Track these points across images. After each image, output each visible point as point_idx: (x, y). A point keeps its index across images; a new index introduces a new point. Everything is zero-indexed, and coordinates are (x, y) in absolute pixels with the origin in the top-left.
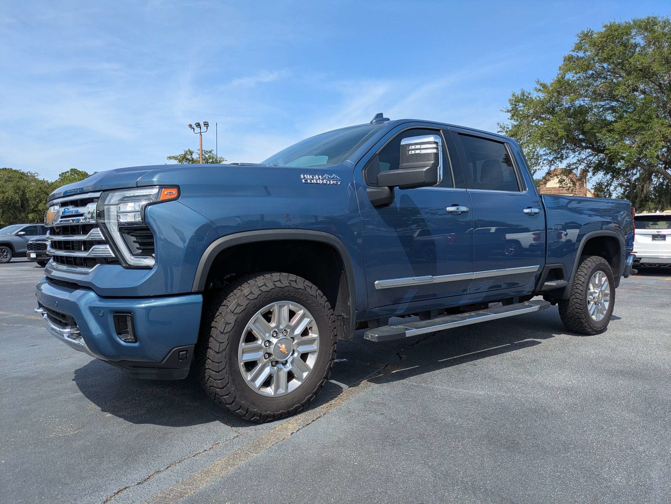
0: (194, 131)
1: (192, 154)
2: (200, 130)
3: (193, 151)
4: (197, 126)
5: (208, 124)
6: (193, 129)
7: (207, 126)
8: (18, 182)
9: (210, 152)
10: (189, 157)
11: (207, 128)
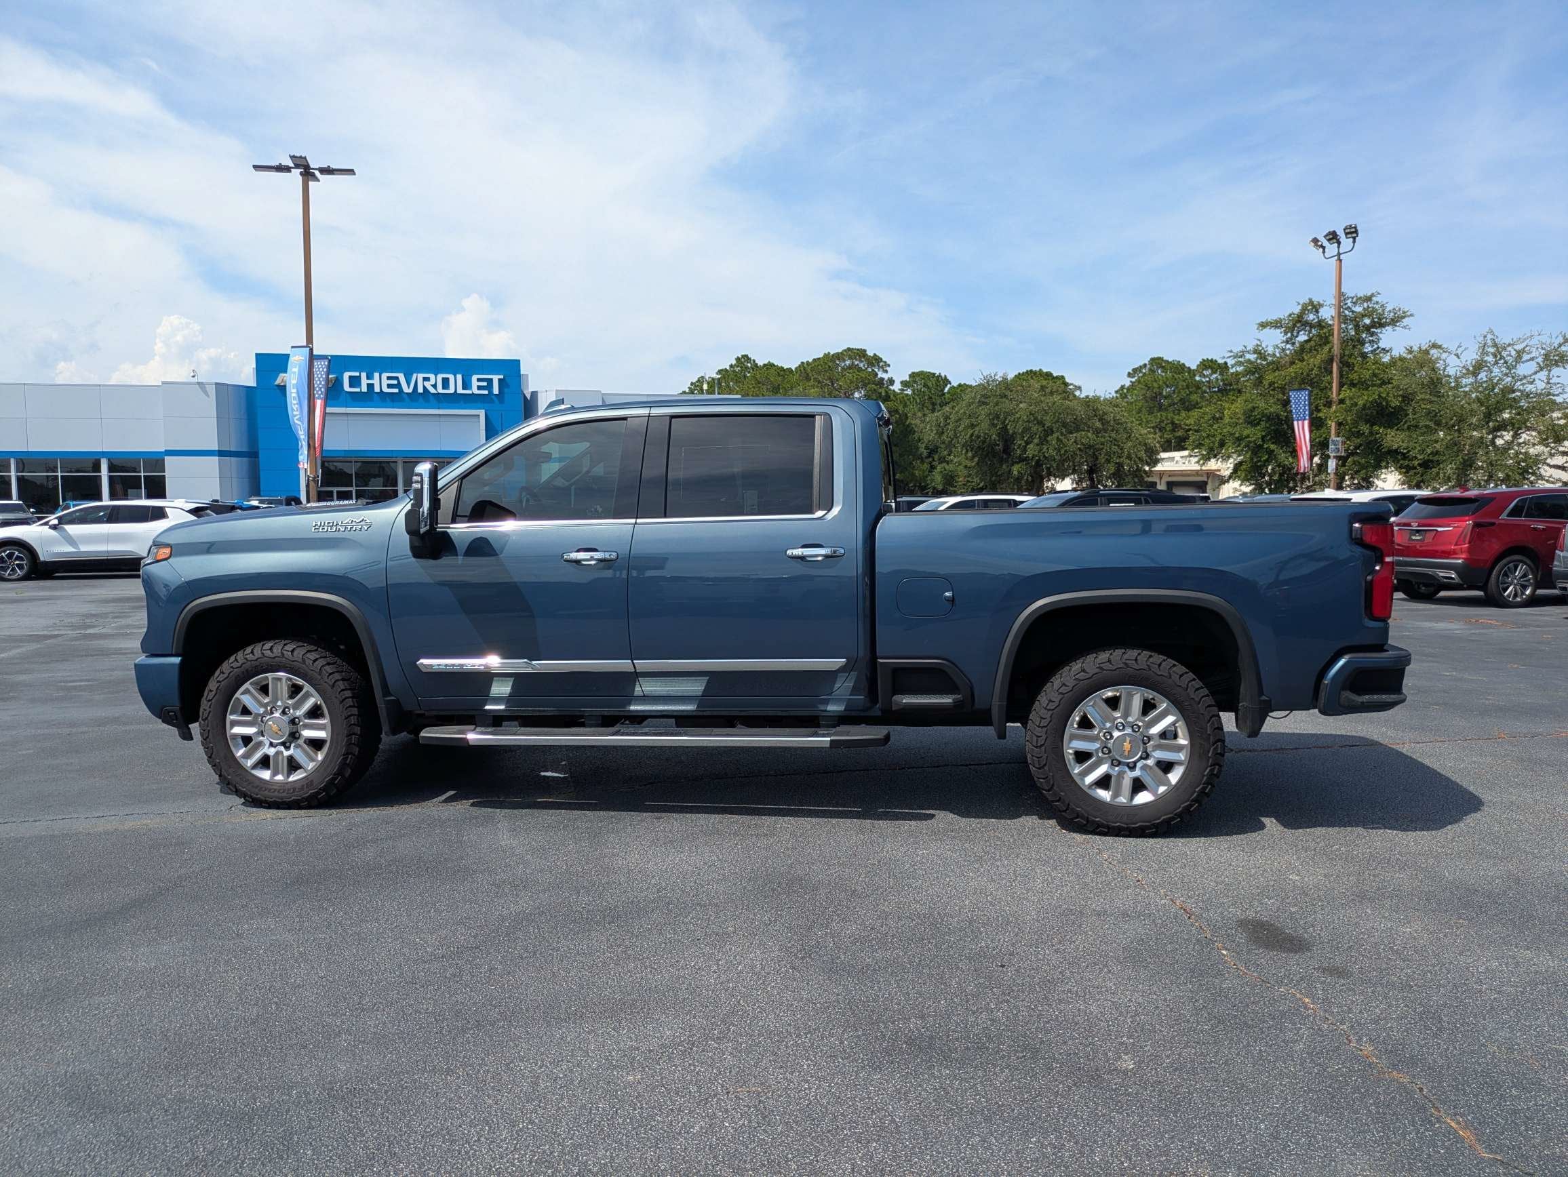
0: (1324, 252)
1: (1317, 312)
2: (1339, 247)
3: (1321, 302)
4: (1329, 240)
5: (1356, 232)
6: (1321, 250)
7: (1355, 235)
8: (997, 404)
9: (1368, 299)
10: (1311, 317)
11: (1354, 242)
